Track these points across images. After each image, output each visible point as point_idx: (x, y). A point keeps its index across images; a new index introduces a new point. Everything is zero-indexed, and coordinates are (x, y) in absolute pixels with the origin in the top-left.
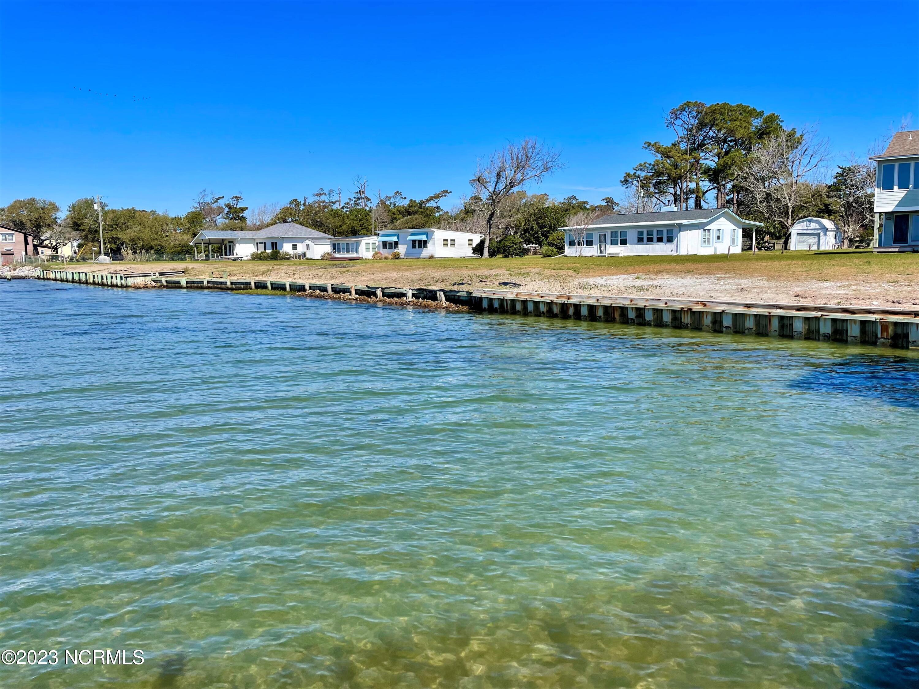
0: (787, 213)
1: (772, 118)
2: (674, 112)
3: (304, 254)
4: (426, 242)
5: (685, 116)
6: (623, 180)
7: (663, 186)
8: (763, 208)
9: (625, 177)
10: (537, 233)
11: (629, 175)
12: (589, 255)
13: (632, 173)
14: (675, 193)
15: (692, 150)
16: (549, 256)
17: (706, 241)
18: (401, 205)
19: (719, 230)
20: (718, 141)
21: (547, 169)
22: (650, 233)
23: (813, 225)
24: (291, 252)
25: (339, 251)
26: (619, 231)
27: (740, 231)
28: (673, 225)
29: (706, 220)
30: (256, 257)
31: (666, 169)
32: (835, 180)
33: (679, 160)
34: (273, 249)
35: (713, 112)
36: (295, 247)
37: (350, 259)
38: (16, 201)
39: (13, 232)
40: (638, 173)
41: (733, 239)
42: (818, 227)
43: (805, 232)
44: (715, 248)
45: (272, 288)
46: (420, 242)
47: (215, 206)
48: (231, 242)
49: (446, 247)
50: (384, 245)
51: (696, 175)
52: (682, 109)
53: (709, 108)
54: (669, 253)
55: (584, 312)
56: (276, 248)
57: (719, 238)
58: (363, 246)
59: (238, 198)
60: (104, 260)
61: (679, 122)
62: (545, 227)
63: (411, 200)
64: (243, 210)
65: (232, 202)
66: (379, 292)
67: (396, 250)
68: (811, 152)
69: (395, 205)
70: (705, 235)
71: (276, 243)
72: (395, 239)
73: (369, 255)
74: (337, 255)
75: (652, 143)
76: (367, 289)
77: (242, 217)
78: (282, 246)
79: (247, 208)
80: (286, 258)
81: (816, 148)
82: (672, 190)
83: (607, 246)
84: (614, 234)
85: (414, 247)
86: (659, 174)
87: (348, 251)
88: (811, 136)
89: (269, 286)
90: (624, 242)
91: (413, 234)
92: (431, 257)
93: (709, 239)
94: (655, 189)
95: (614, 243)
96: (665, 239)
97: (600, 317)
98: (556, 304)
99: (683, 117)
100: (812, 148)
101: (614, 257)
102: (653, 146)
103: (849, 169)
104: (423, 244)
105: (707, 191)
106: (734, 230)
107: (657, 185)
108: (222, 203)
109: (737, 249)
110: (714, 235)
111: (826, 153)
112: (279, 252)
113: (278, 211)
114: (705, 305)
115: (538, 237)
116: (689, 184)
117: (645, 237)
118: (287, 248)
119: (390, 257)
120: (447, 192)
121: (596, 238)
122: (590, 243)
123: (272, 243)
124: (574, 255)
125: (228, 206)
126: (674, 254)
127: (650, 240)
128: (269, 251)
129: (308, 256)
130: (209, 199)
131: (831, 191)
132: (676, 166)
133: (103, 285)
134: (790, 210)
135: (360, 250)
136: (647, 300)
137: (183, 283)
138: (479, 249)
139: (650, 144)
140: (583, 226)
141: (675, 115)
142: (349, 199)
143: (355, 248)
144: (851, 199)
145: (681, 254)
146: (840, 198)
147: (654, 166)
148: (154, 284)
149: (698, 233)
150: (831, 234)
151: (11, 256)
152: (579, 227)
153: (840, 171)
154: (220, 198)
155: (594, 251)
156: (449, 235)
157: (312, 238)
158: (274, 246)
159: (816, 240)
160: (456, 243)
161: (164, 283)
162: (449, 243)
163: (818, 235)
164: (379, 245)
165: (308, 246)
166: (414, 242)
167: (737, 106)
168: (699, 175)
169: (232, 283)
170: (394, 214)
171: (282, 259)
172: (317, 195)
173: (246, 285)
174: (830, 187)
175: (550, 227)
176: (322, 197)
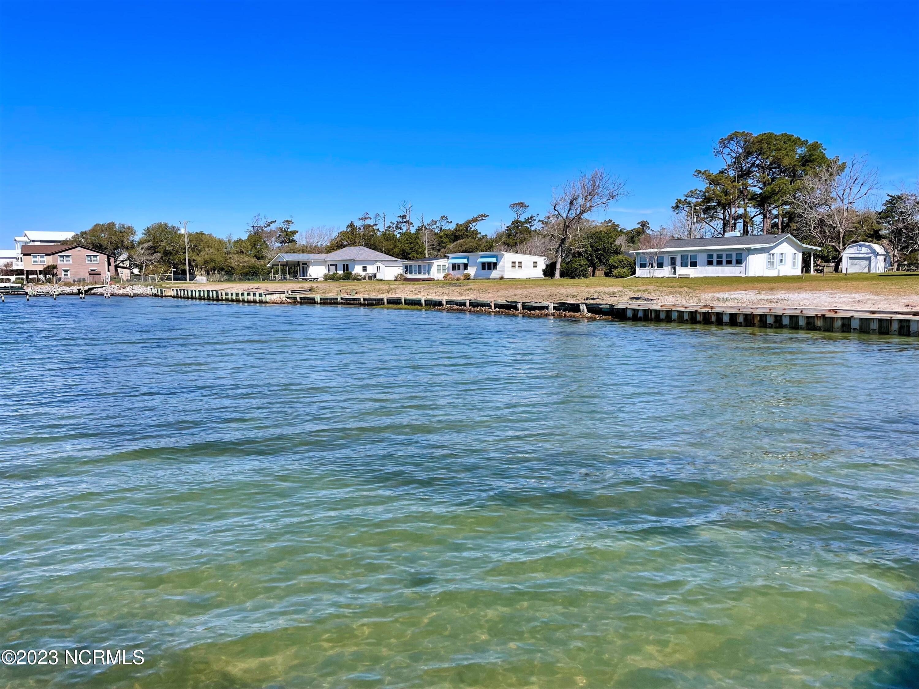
0: (839, 238)
1: (815, 147)
2: (722, 142)
3: (375, 276)
4: (495, 265)
5: (733, 145)
6: (674, 205)
7: (712, 212)
8: (816, 233)
9: (677, 203)
10: (591, 255)
11: (680, 201)
12: (660, 276)
13: (683, 200)
14: (725, 218)
15: (740, 176)
16: (622, 277)
17: (771, 263)
18: (447, 228)
19: (782, 254)
20: (762, 168)
21: (613, 197)
22: (719, 257)
23: (864, 250)
24: (363, 274)
25: (411, 273)
26: (690, 254)
27: (800, 255)
28: (742, 249)
29: (772, 245)
30: (327, 278)
31: (716, 196)
32: (885, 208)
33: (729, 187)
34: (344, 271)
35: (761, 141)
36: (365, 269)
37: (424, 280)
38: (96, 225)
39: (97, 254)
40: (689, 199)
41: (794, 262)
42: (869, 251)
43: (857, 255)
44: (779, 271)
45: (406, 303)
46: (489, 264)
47: (267, 229)
48: (305, 264)
49: (514, 269)
50: (454, 267)
51: (744, 200)
52: (731, 139)
53: (756, 138)
54: (737, 275)
55: (726, 319)
56: (347, 270)
57: (781, 261)
58: (434, 268)
59: (288, 222)
60: (202, 279)
61: (727, 151)
62: (599, 250)
63: (457, 224)
64: (294, 233)
65: (284, 226)
66: (520, 306)
67: (466, 272)
68: (861, 182)
69: (441, 228)
70: (770, 258)
71: (347, 265)
72: (465, 261)
73: (441, 276)
74: (409, 276)
75: (702, 171)
76: (507, 303)
77: (293, 240)
78: (354, 268)
79: (297, 232)
80: (357, 278)
81: (866, 177)
82: (721, 216)
83: (678, 268)
84: (684, 257)
85: (483, 268)
86: (708, 200)
87: (420, 273)
88: (861, 165)
89: (403, 301)
90: (694, 264)
91: (482, 257)
92: (502, 278)
93: (773, 262)
94: (705, 214)
95: (684, 265)
96: (734, 262)
97: (741, 323)
98: (700, 313)
99: (731, 146)
100: (862, 177)
101: (686, 278)
102: (703, 174)
103: (899, 197)
104: (492, 266)
105: (754, 216)
106: (795, 254)
107: (706, 211)
108: (273, 227)
109: (798, 272)
110: (777, 259)
111: (875, 182)
112: (351, 273)
113: (335, 234)
114: (836, 312)
115: (593, 260)
116: (737, 209)
117: (715, 260)
118: (358, 270)
119: (462, 278)
120: (484, 216)
121: (666, 261)
122: (660, 265)
123: (344, 265)
124: (645, 276)
125: (281, 230)
126: (743, 275)
127: (720, 263)
128: (340, 272)
129: (378, 277)
130: (262, 223)
131: (881, 218)
132: (726, 193)
133: (238, 301)
134: (841, 236)
135: (432, 272)
136: (785, 309)
137: (318, 299)
138: (549, 271)
139: (701, 172)
140: (656, 250)
141: (724, 143)
142: (391, 222)
143: (427, 269)
144: (901, 225)
145: (750, 275)
146: (890, 224)
147: (705, 193)
148: (288, 300)
149: (764, 257)
150: (882, 258)
151: (98, 276)
152: (652, 250)
153: (889, 198)
154: (273, 222)
155: (664, 272)
156: (517, 257)
157: (382, 261)
158: (346, 268)
159: (867, 263)
160: (523, 265)
161: (299, 300)
162: (517, 265)
163: (869, 259)
164: (449, 267)
165: (378, 268)
166: (483, 264)
167: (782, 135)
168: (746, 201)
169: (364, 300)
170: (441, 237)
171: (354, 279)
172: (362, 219)
173: (379, 302)
174: (880, 214)
175: (604, 251)
176: (367, 221)
